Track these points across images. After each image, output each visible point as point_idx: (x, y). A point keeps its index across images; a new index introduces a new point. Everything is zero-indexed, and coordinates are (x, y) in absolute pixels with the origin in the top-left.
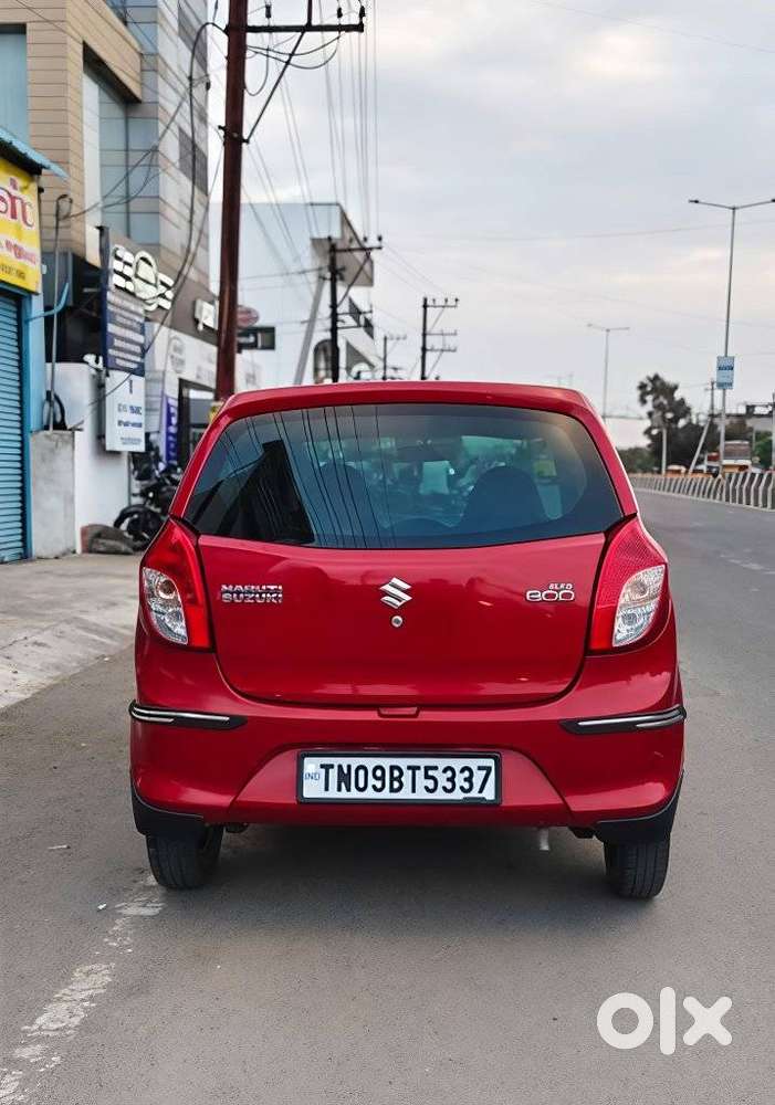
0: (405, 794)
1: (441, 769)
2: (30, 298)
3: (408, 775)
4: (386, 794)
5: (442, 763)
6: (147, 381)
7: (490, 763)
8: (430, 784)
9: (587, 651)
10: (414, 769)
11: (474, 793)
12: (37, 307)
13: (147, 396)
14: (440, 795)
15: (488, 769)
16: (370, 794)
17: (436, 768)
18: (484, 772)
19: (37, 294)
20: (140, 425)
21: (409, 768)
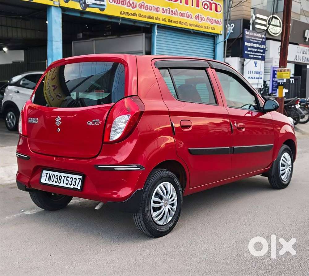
0: (61, 185)
1: (70, 178)
2: (218, 36)
3: (63, 178)
4: (57, 184)
5: (70, 176)
6: (265, 62)
7: (81, 177)
8: (67, 182)
9: (103, 142)
10: (64, 177)
11: (76, 187)
12: (221, 39)
13: (265, 67)
14: (68, 186)
15: (80, 179)
16: (54, 183)
17: (69, 177)
18: (79, 180)
19: (221, 34)
20: (261, 78)
21: (63, 176)
